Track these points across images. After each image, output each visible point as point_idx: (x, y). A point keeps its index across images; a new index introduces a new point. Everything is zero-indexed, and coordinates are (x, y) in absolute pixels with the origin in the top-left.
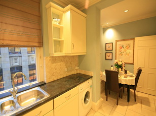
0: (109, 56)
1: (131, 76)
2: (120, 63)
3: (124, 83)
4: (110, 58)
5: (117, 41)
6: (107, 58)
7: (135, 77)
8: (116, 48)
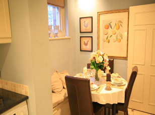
0: (86, 44)
1: (120, 85)
2: (99, 60)
3: (103, 101)
4: (88, 47)
5: (99, 14)
6: (84, 47)
7: (126, 87)
8: (98, 27)
